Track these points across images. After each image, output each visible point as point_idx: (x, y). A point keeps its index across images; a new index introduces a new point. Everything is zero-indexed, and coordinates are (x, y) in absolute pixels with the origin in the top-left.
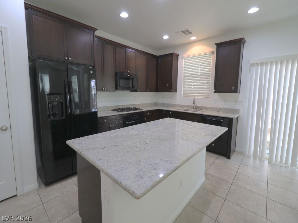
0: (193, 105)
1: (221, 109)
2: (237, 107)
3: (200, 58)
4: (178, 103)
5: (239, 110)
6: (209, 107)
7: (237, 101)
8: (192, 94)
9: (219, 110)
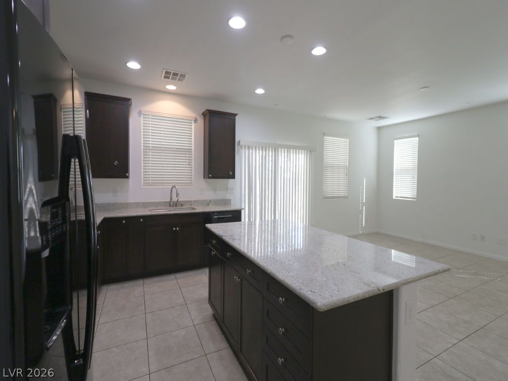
0: (169, 200)
1: (210, 202)
2: (228, 197)
3: (174, 122)
4: (131, 199)
5: (230, 200)
6: (194, 201)
7: (227, 189)
8: (162, 180)
9: (208, 203)
